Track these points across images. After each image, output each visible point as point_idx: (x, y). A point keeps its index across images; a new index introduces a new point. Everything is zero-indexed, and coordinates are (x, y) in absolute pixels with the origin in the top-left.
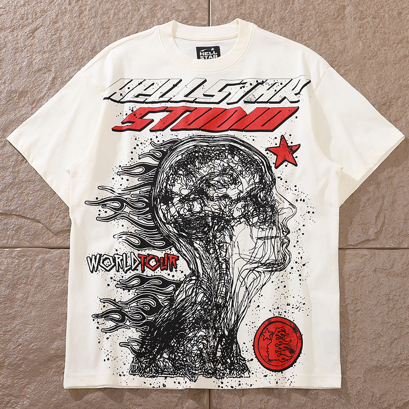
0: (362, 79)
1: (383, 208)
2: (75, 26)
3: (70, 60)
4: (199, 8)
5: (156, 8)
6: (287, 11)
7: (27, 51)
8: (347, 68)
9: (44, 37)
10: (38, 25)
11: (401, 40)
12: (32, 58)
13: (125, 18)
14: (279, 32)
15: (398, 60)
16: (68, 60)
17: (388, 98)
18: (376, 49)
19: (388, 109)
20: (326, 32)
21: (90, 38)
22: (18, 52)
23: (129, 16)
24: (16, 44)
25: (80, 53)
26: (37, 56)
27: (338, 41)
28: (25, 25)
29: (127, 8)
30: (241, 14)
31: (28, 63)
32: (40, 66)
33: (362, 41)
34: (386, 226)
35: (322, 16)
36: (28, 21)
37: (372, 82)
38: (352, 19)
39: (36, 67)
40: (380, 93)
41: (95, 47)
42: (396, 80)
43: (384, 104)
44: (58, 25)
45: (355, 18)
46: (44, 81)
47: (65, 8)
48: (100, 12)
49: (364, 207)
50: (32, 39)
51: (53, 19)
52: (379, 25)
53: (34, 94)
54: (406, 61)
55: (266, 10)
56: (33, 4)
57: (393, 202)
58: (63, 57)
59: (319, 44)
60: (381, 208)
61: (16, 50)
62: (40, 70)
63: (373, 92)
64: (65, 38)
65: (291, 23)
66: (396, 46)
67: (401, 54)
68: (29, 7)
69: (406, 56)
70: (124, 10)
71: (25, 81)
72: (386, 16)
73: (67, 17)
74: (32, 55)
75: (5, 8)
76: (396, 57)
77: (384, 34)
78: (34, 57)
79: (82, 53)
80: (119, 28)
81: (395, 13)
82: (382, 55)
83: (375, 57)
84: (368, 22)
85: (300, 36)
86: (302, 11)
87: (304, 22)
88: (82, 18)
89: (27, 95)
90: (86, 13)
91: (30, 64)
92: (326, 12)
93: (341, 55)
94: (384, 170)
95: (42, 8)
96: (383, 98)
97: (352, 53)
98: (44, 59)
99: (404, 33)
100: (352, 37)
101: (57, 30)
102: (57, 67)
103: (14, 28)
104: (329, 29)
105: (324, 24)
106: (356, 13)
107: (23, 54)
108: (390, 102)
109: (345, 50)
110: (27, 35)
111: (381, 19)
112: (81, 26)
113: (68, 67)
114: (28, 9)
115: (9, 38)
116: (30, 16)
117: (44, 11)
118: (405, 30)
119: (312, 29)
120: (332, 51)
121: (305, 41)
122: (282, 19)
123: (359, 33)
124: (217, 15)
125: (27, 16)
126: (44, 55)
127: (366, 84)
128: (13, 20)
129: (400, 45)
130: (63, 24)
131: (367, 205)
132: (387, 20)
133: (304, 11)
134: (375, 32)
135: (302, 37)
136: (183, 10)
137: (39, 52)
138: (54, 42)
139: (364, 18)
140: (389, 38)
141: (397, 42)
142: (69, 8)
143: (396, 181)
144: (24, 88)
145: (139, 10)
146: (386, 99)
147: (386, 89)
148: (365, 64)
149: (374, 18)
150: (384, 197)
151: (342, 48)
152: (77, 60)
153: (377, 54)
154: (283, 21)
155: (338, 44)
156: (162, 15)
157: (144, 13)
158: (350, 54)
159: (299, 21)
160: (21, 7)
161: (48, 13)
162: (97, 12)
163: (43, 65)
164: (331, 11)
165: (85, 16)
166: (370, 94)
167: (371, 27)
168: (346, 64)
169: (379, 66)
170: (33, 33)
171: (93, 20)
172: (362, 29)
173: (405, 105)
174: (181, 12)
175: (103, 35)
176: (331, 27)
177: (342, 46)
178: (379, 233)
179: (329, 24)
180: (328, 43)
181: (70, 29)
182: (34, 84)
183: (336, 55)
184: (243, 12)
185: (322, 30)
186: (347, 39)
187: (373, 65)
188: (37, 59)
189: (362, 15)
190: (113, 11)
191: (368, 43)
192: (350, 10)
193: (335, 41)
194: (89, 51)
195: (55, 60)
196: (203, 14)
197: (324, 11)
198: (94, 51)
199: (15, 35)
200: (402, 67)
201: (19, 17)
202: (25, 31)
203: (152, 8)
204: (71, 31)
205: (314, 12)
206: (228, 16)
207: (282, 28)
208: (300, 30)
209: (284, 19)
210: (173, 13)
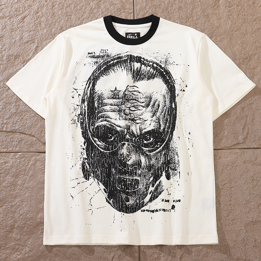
0: (231, 44)
1: (247, 123)
2: (50, 15)
3: (47, 36)
4: (128, 2)
5: (100, 3)
6: (183, 3)
7: (19, 30)
8: (222, 37)
9: (30, 22)
10: (26, 14)
11: (255, 19)
12: (22, 35)
13: (81, 9)
14: (178, 16)
15: (254, 31)
16: (46, 36)
17: (248, 55)
18: (239, 25)
19: (249, 61)
20: (208, 15)
21: (59, 22)
22: (13, 31)
23: (84, 8)
24: (12, 26)
25: (53, 31)
26: (25, 34)
27: (216, 20)
28: (18, 15)
29: (82, 3)
30: (154, 5)
31: (19, 38)
32: (28, 40)
33: (231, 20)
34: (249, 134)
35: (205, 6)
36: (20, 12)
37: (238, 45)
38: (224, 7)
39: (25, 40)
40: (243, 51)
41: (62, 27)
42: (253, 43)
43: (246, 59)
44: (39, 14)
45: (226, 6)
46: (30, 49)
47: (43, 4)
48: (65, 6)
49: (234, 123)
50: (23, 23)
51: (35, 11)
52: (241, 10)
53: (24, 57)
54: (259, 32)
55: (170, 3)
56: (23, 2)
57: (253, 120)
58: (42, 34)
59: (203, 23)
60: (245, 123)
61: (12, 30)
62: (27, 42)
63: (239, 51)
64: (43, 22)
65: (185, 10)
66: (252, 23)
67: (256, 27)
68: (20, 4)
69: (259, 29)
70: (80, 5)
71: (18, 49)
72: (245, 4)
73: (45, 9)
74: (22, 33)
75: (5, 5)
76: (253, 29)
77: (244, 15)
78: (24, 34)
79: (54, 31)
80: (77, 15)
81: (251, 3)
82: (244, 29)
83: (239, 30)
84: (234, 8)
85: (191, 18)
86: (192, 2)
87: (193, 9)
88: (54, 10)
89: (19, 57)
90: (57, 6)
91: (21, 38)
92: (208, 3)
93: (218, 29)
94: (247, 100)
95: (29, 4)
96: (245, 55)
97: (224, 28)
98: (30, 35)
99: (256, 15)
100: (224, 18)
101: (38, 17)
102: (38, 40)
103: (11, 17)
104: (210, 13)
105: (206, 11)
106: (226, 3)
107: (17, 32)
108: (250, 57)
109: (220, 26)
110: (20, 21)
111: (242, 6)
112: (54, 15)
113: (45, 40)
114: (20, 5)
115: (8, 23)
116: (21, 9)
117: (30, 6)
118: (257, 13)
119: (199, 13)
120: (211, 27)
121: (194, 21)
122: (180, 8)
123: (229, 15)
124: (139, 6)
125: (19, 9)
126: (30, 33)
127: (234, 47)
128: (10, 12)
129: (255, 22)
130: (42, 14)
131: (236, 121)
132: (246, 7)
133: (193, 3)
134: (239, 14)
135: (193, 19)
136: (117, 4)
137: (27, 31)
138: (36, 25)
139: (232, 6)
140: (247, 18)
141: (253, 20)
142: (46, 4)
143: (254, 106)
144: (17, 53)
145: (89, 4)
146: (247, 55)
147: (247, 49)
148: (233, 35)
149: (237, 6)
150: (247, 117)
151: (218, 25)
152: (51, 35)
153: (240, 28)
154: (180, 9)
155: (215, 22)
156: (104, 7)
157: (93, 6)
158: (223, 28)
159: (190, 9)
160: (15, 3)
161: (32, 7)
162: (63, 6)
163: (29, 39)
164: (211, 2)
165: (56, 8)
166: (237, 53)
167: (236, 11)
168: (221, 35)
169: (242, 36)
170: (23, 19)
171: (61, 11)
172: (230, 13)
173: (259, 58)
174: (116, 5)
175: (68, 20)
176: (211, 12)
177: (218, 24)
178: (245, 139)
179: (210, 10)
180: (209, 22)
181: (46, 17)
182: (24, 51)
183: (214, 29)
184: (155, 4)
185: (205, 14)
186: (221, 19)
187: (238, 35)
188: (26, 35)
189: (230, 4)
190: (73, 5)
191: (234, 21)
192: (223, 2)
193: (213, 21)
194: (58, 30)
195: (37, 36)
196: (130, 6)
197: (206, 2)
198: (62, 30)
199: (12, 21)
200: (257, 35)
201: (14, 10)
202: (18, 18)
203: (98, 3)
204: (47, 18)
205: (200, 3)
206: (146, 7)
207: (180, 13)
208: (192, 14)
209: (181, 8)
210: (111, 5)
